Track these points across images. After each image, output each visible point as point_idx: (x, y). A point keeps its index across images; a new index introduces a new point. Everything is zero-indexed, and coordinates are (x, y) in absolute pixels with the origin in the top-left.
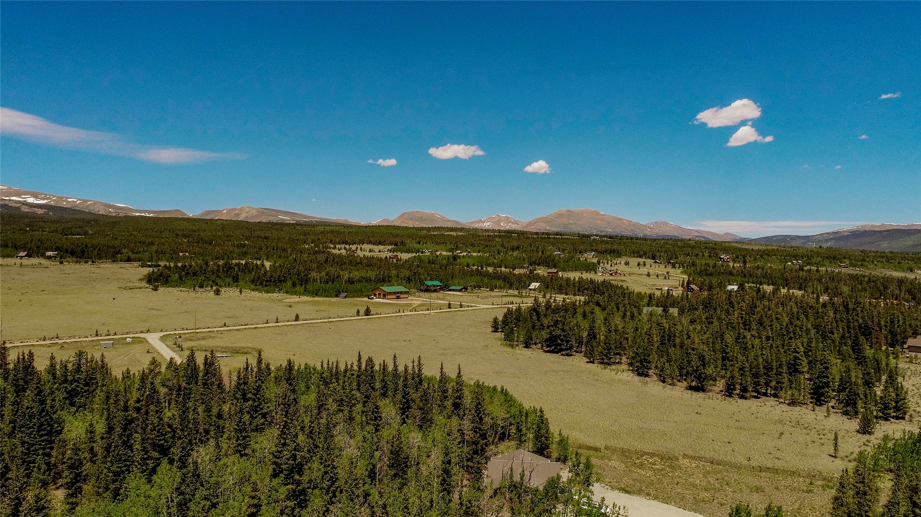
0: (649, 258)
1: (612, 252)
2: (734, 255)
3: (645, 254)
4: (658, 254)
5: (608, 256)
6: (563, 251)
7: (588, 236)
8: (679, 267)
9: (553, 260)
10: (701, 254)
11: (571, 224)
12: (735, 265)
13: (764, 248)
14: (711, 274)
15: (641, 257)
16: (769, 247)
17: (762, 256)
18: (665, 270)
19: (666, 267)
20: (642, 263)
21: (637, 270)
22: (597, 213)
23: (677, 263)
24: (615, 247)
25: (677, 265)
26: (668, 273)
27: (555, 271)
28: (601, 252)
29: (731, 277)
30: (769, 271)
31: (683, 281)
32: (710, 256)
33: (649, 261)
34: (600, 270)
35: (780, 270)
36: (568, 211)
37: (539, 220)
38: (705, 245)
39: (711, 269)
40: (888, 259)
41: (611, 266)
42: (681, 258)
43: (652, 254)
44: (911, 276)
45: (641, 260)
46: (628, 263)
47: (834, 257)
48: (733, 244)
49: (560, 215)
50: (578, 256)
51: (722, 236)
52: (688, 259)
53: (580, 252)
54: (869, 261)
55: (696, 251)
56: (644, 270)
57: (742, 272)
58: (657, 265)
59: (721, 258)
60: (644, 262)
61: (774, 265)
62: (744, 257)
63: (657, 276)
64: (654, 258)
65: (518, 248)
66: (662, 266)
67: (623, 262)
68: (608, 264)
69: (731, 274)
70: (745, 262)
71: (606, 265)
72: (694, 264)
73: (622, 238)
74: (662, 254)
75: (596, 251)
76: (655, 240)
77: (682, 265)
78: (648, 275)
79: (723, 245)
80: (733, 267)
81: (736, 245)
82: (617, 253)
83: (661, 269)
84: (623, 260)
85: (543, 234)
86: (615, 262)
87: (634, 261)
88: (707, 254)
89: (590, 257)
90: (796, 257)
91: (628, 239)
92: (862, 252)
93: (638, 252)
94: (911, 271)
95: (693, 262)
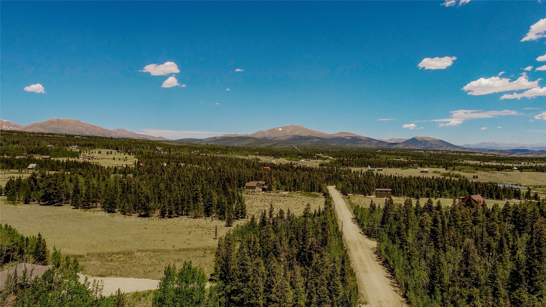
0: (114, 149)
1: (89, 145)
2: (164, 148)
3: (112, 146)
4: (120, 147)
5: (87, 148)
6: (54, 144)
7: (73, 136)
8: (133, 154)
9: (47, 150)
10: (146, 147)
11: (60, 128)
12: (165, 153)
13: (180, 144)
14: (151, 158)
15: (109, 148)
16: (182, 144)
17: (179, 148)
18: (124, 157)
19: (125, 154)
20: (109, 152)
21: (107, 156)
22: (79, 122)
23: (131, 152)
24: (92, 142)
25: (132, 154)
26: (126, 158)
27: (48, 157)
28: (82, 146)
29: (162, 159)
30: (182, 155)
31: (135, 162)
32: (151, 148)
33: (114, 151)
34: (81, 156)
35: (188, 155)
36: (58, 120)
37: (35, 125)
38: (148, 143)
39: (152, 155)
40: (237, 150)
41: (89, 154)
42: (134, 149)
43: (116, 147)
44: (247, 158)
45: (109, 151)
46: (101, 152)
47: (214, 149)
48: (164, 142)
49: (52, 122)
50: (66, 147)
51: (157, 138)
52: (138, 150)
53: (67, 146)
54: (229, 151)
55: (143, 145)
56: (111, 156)
57: (169, 157)
58: (119, 153)
59: (157, 149)
60: (111, 152)
61: (185, 153)
62: (170, 148)
63: (120, 159)
64: (117, 149)
65: (18, 142)
66: (123, 154)
67: (97, 152)
68: (87, 153)
69: (162, 157)
70: (170, 152)
71: (85, 153)
72: (141, 153)
73: (96, 137)
74: (122, 147)
75: (78, 144)
76: (118, 139)
77: (134, 153)
78: (114, 159)
79: (158, 142)
80: (164, 154)
81: (165, 142)
82: (93, 146)
83: (122, 156)
84: (97, 150)
85: (38, 133)
86: (92, 151)
87: (104, 151)
88: (149, 147)
89: (74, 148)
90: (196, 149)
91: (100, 138)
92: (226, 147)
93: (107, 146)
94: (247, 155)
95: (141, 151)
